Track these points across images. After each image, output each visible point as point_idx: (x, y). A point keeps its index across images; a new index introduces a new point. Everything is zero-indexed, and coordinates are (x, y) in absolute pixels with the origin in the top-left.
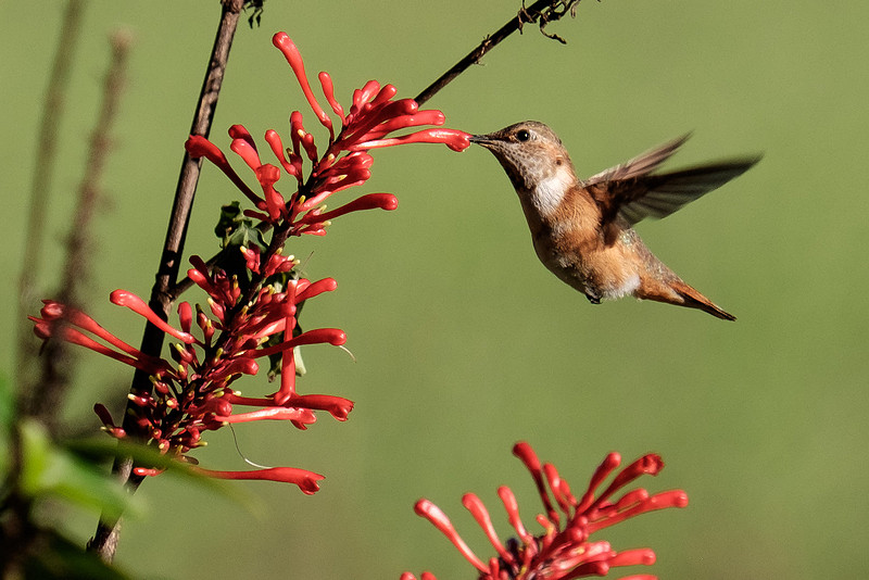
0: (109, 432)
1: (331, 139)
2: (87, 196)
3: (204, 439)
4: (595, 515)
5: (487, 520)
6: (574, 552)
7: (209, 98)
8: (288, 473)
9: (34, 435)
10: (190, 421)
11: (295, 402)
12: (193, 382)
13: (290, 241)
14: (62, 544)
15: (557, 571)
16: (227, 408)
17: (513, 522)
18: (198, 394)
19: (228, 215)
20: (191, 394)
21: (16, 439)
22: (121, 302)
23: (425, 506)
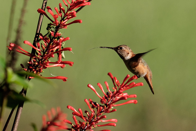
0: (24, 70)
1: (68, 9)
2: (21, 22)
3: (43, 70)
4: (124, 87)
5: (102, 88)
6: (120, 95)
7: (45, 2)
8: (60, 77)
9: (10, 71)
10: (40, 67)
11: (62, 63)
12: (41, 59)
13: (60, 30)
14: (15, 93)
15: (117, 99)
16: (48, 64)
17: (108, 89)
18: (42, 61)
19: (49, 26)
20: (40, 61)
21: (6, 71)
22: (26, 43)
23: (90, 85)
